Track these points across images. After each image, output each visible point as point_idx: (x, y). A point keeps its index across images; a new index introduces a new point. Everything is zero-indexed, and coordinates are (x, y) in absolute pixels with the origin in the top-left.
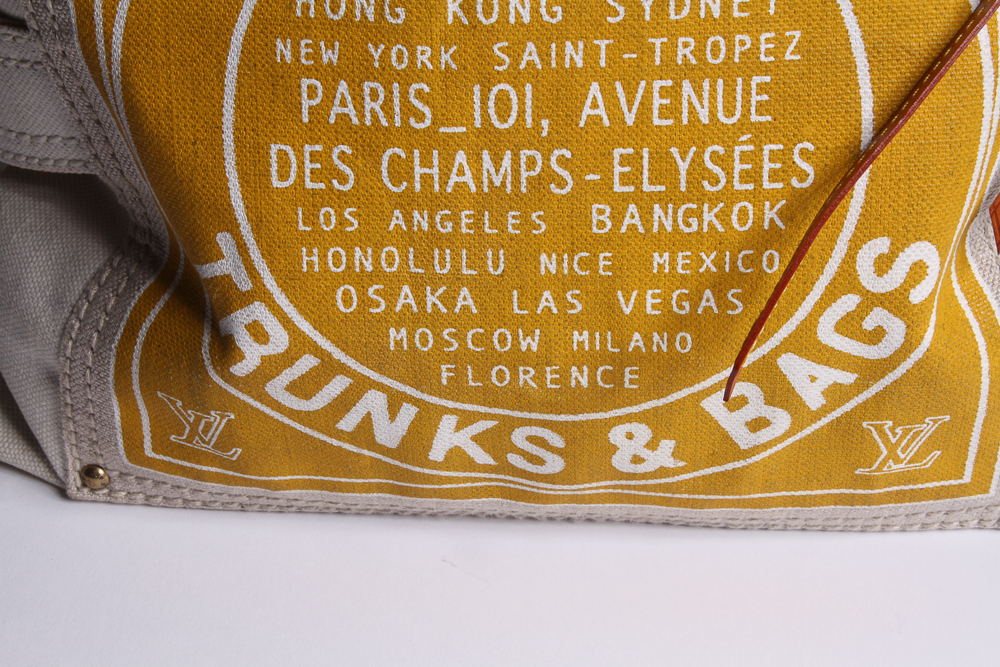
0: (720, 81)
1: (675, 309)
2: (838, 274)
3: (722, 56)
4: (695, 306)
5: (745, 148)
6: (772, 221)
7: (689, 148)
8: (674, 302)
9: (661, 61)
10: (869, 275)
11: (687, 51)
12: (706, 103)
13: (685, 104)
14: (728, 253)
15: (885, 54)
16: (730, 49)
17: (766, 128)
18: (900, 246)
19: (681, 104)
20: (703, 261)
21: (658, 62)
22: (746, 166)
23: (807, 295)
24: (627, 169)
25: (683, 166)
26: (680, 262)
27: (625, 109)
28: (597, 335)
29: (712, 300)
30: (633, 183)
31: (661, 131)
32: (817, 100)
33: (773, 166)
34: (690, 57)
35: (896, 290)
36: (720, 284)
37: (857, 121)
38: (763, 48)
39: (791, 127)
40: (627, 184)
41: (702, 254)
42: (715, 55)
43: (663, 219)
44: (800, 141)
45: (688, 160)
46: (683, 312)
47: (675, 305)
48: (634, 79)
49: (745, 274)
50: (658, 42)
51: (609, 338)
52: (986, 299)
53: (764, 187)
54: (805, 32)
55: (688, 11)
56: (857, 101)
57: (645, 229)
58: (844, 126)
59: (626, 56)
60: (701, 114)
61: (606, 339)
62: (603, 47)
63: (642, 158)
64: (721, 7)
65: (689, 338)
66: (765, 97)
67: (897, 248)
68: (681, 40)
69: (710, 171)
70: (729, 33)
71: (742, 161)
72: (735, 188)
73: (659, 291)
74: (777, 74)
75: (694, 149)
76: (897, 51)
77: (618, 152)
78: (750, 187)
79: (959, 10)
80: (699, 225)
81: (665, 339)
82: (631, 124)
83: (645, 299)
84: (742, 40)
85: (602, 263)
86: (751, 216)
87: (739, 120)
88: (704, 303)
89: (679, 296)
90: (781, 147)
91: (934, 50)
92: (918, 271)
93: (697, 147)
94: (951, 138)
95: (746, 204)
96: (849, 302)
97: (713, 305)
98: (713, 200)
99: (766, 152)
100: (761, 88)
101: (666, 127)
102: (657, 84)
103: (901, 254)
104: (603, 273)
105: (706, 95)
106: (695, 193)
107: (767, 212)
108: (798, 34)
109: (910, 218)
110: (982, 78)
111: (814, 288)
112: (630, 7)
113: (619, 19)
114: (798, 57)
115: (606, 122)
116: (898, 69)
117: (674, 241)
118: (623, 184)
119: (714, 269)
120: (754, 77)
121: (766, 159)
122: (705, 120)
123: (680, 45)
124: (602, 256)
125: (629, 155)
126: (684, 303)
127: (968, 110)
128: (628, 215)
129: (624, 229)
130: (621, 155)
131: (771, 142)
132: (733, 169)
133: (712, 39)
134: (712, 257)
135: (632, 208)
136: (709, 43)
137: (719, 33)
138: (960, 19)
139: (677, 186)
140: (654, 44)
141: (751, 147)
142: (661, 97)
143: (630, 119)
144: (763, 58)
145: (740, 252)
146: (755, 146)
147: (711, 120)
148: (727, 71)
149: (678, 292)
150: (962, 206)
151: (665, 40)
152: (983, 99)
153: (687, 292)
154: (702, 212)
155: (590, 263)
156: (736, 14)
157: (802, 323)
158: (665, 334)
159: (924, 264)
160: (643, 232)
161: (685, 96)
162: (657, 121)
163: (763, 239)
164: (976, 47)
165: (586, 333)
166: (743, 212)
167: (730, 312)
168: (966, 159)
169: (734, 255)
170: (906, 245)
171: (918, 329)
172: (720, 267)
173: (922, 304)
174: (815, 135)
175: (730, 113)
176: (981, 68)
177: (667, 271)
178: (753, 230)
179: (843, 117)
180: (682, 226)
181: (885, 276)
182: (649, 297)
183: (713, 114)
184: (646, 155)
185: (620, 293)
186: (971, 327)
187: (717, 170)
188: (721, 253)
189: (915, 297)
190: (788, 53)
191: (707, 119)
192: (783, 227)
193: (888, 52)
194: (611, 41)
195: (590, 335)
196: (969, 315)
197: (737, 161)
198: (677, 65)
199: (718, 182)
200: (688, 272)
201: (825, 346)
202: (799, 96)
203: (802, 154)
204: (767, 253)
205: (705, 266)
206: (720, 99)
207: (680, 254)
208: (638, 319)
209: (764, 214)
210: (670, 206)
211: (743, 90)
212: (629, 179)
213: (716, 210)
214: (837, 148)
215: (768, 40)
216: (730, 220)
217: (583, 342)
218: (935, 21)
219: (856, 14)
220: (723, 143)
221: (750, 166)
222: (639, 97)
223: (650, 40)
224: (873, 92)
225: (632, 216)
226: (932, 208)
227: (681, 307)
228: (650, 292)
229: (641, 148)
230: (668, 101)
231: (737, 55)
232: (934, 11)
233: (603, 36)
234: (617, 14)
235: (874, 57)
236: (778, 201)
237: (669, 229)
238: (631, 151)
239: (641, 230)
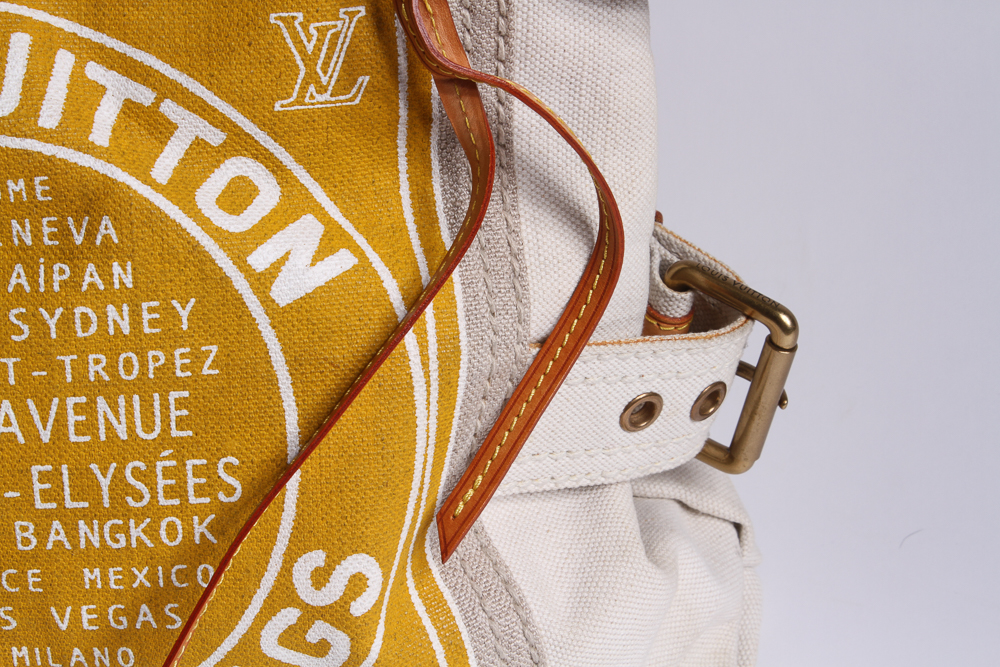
0: (136, 398)
1: (113, 624)
2: (275, 587)
3: (136, 372)
4: (132, 621)
5: (168, 463)
6: (202, 535)
7: (110, 464)
8: (110, 617)
9: (73, 378)
10: (307, 588)
11: (99, 368)
12: (123, 419)
13: (101, 420)
14: (160, 568)
15: (308, 367)
16: (144, 365)
17: (187, 443)
18: (336, 558)
19: (97, 420)
20: (136, 577)
21: (69, 379)
22: (169, 482)
23: (246, 608)
24: (47, 486)
25: (105, 483)
26: (113, 578)
27: (40, 426)
28: (37, 650)
29: (150, 615)
30: (55, 500)
31: (79, 447)
32: (238, 414)
33: (197, 480)
34: (103, 373)
35: (336, 602)
36: (156, 598)
37: (282, 434)
38: (178, 363)
39: (214, 442)
40: (49, 501)
41: (134, 569)
42: (129, 372)
43: (90, 535)
44: (225, 456)
45: (109, 476)
46: (121, 627)
47: (112, 620)
48: (46, 396)
49: (180, 588)
50: (67, 360)
51: (49, 653)
52: (446, 604)
53: (191, 502)
54: (222, 347)
55: (96, 328)
56: (281, 414)
57: (72, 545)
58: (269, 439)
59: (35, 374)
60: (119, 430)
61: (46, 654)
62: (11, 365)
63: (61, 474)
64: (130, 324)
65: (131, 653)
66: (185, 412)
67: (334, 561)
68: (92, 357)
69: (133, 487)
70: (141, 349)
71: (165, 476)
72: (161, 503)
73: (94, 607)
74: (196, 389)
75: (114, 465)
76: (320, 364)
77: (35, 469)
78: (176, 502)
79: (385, 320)
80: (127, 540)
81: (107, 653)
82: (47, 441)
83: (81, 615)
84: (156, 357)
85: (31, 580)
86: (180, 531)
87: (159, 435)
88: (141, 618)
89: (115, 611)
90: (205, 461)
91: (359, 361)
92: (357, 583)
93: (118, 463)
94: (383, 449)
95: (174, 519)
96: (289, 616)
97: (151, 620)
98: (139, 514)
99: (189, 467)
100: (180, 403)
101: (84, 443)
102: (71, 401)
103: (337, 567)
104: (34, 590)
105: (122, 411)
106: (120, 509)
107: (196, 526)
108: (214, 349)
109: (344, 531)
110: (413, 388)
111: (253, 602)
112: (35, 324)
113: (24, 337)
114: (217, 372)
115: (21, 439)
116: (322, 381)
117: (104, 557)
118: (45, 500)
119: (148, 584)
120: (172, 393)
121: (190, 474)
122: (124, 436)
123: (91, 361)
124: (30, 572)
125: (48, 472)
126: (121, 618)
127: (399, 420)
128: (53, 532)
129: (50, 546)
130: (40, 472)
131: (194, 457)
132: (156, 484)
133: (123, 356)
134: (145, 571)
135: (56, 524)
136: (121, 359)
137: (132, 350)
138: (386, 330)
139: (100, 503)
140: (63, 361)
141: (174, 463)
142: (76, 413)
143: (46, 436)
144: (179, 373)
145: (173, 566)
146: (178, 461)
147: (130, 436)
148: (142, 386)
149: (113, 607)
150: (404, 516)
151: (75, 357)
152: (416, 409)
153: (123, 607)
154: (129, 528)
155: (19, 580)
156: (147, 330)
157: (244, 636)
158: (106, 649)
159: (364, 576)
160: (70, 548)
161: (101, 412)
162: (73, 438)
163: (193, 553)
164: (404, 357)
165: (25, 649)
166: (171, 527)
167: (169, 627)
168: (402, 470)
169: (167, 570)
170: (343, 557)
171: (363, 642)
172: (155, 582)
173: (365, 616)
174: (239, 449)
175: (149, 428)
176: (411, 377)
177: (99, 586)
178: (184, 545)
179: (267, 430)
180: (110, 542)
181: (323, 589)
182: (84, 612)
183: (131, 430)
184: (65, 472)
185: (53, 609)
186: (427, 635)
187: (140, 485)
188: (153, 568)
189: (357, 610)
190: (205, 368)
191: (126, 434)
192: (215, 541)
193: (310, 365)
194: (19, 359)
195: (29, 650)
196: (427, 622)
197: (160, 476)
198: (90, 381)
199: (142, 497)
200: (121, 587)
201: (271, 659)
202: (220, 410)
203: (227, 468)
204: (201, 567)
205: (138, 581)
206: (137, 414)
207: (111, 570)
208: (76, 634)
209: (193, 528)
210: (95, 522)
211: (161, 405)
212: (50, 495)
213: (143, 526)
214: (263, 461)
215: (182, 356)
216: (159, 535)
217: (23, 658)
218: (359, 332)
219: (274, 327)
220: (144, 458)
221: (173, 482)
222: (53, 414)
223: (58, 357)
224: (298, 405)
225: (57, 533)
226: (367, 519)
227: (119, 622)
228: (85, 608)
229: (60, 465)
230: (84, 418)
231: (151, 371)
232: (358, 323)
233: (9, 355)
234: (21, 332)
235: (296, 370)
236: (207, 515)
237: (97, 545)
238: (49, 467)
239: (68, 546)
